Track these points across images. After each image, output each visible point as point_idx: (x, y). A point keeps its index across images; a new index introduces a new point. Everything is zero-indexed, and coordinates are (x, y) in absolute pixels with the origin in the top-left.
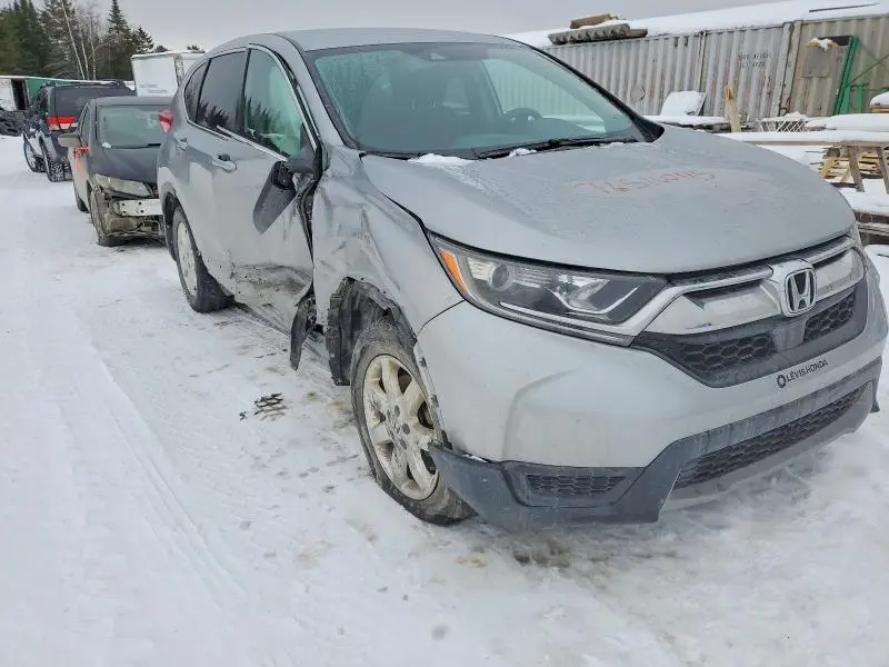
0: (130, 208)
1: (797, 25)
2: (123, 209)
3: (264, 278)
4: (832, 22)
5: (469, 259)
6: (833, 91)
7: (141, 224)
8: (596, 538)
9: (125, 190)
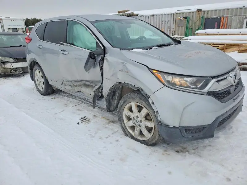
0: (8, 66)
1: (175, 14)
2: (6, 66)
3: (74, 84)
4: (183, 13)
5: (164, 75)
6: (185, 30)
7: (12, 70)
8: (191, 144)
9: (6, 60)
